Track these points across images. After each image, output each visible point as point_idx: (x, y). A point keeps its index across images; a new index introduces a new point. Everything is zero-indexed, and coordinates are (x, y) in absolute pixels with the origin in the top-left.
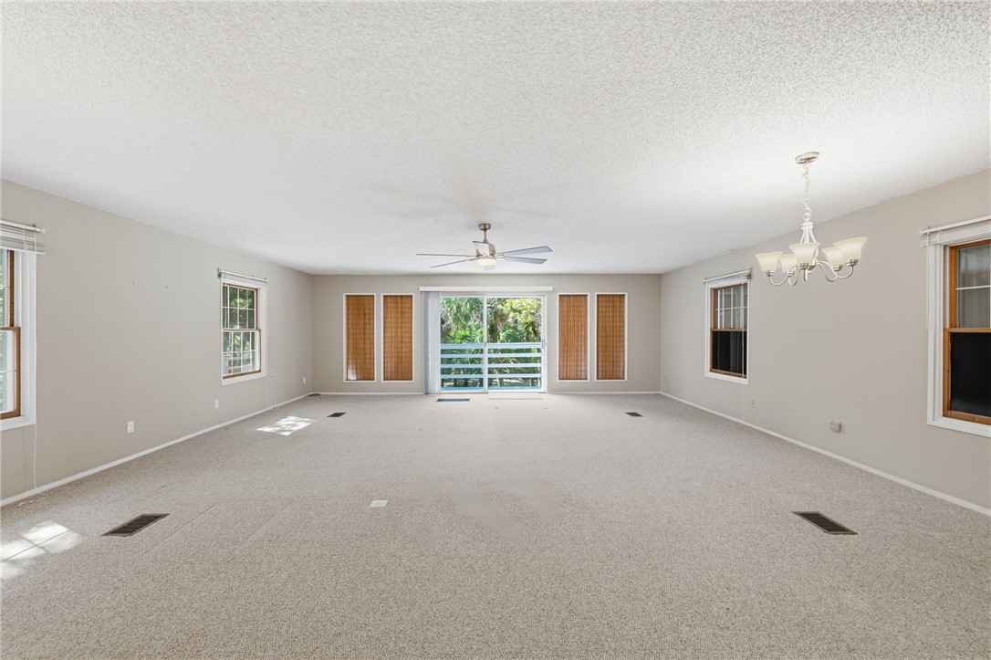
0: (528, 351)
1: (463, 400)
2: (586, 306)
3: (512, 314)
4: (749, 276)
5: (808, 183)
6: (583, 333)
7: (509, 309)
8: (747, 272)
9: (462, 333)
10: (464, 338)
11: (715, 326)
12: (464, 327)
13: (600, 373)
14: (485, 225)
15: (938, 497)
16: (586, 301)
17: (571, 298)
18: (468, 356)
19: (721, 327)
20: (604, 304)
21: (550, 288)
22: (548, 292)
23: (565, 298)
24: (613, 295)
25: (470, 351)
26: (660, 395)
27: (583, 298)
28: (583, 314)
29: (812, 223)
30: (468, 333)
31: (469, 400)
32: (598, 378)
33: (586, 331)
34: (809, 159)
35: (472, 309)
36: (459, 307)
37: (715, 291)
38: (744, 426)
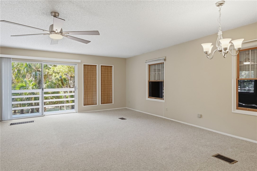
0: (58, 93)
1: (30, 122)
2: (96, 71)
3: (54, 74)
4: (165, 60)
5: (220, 14)
6: (95, 83)
7: (52, 72)
8: (164, 58)
9: (20, 84)
10: (22, 87)
11: (150, 80)
12: (22, 82)
13: (102, 101)
14: (55, 13)
15: (240, 139)
16: (96, 68)
17: (89, 66)
18: (24, 97)
19: (152, 80)
20: (104, 70)
21: (79, 61)
22: (78, 63)
23: (86, 66)
24: (108, 66)
25: (25, 94)
26: (126, 109)
27: (95, 67)
28: (95, 74)
29: (221, 32)
30: (24, 85)
31: (33, 121)
32: (101, 104)
33: (96, 82)
34: (221, 4)
35: (27, 71)
36: (19, 71)
37: (150, 65)
38: (164, 119)
